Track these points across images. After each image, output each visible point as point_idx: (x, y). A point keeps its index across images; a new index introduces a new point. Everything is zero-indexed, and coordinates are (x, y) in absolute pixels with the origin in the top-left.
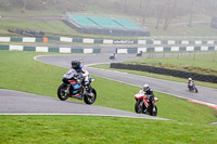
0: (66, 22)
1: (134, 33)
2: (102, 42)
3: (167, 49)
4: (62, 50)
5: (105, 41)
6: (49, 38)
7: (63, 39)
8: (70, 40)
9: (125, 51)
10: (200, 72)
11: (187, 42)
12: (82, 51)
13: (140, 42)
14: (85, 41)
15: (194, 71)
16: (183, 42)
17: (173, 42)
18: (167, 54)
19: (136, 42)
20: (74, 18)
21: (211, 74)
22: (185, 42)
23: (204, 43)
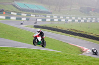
0: (14, 6)
1: (45, 12)
2: (30, 16)
3: (60, 20)
4: (12, 18)
5: (32, 15)
6: (6, 12)
7: (12, 13)
8: (15, 14)
9: (41, 20)
10: (74, 31)
11: (69, 18)
12: (21, 19)
13: (47, 16)
14: (22, 14)
15: (71, 31)
16: (67, 18)
17: (63, 17)
18: (60, 23)
19: (45, 16)
20: (18, 4)
21: (79, 32)
22: (68, 18)
23: (76, 18)
